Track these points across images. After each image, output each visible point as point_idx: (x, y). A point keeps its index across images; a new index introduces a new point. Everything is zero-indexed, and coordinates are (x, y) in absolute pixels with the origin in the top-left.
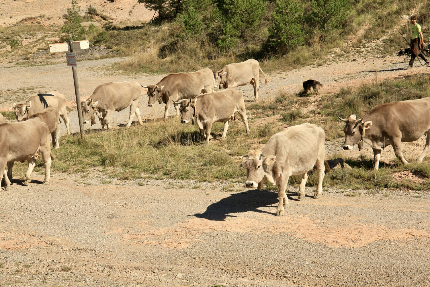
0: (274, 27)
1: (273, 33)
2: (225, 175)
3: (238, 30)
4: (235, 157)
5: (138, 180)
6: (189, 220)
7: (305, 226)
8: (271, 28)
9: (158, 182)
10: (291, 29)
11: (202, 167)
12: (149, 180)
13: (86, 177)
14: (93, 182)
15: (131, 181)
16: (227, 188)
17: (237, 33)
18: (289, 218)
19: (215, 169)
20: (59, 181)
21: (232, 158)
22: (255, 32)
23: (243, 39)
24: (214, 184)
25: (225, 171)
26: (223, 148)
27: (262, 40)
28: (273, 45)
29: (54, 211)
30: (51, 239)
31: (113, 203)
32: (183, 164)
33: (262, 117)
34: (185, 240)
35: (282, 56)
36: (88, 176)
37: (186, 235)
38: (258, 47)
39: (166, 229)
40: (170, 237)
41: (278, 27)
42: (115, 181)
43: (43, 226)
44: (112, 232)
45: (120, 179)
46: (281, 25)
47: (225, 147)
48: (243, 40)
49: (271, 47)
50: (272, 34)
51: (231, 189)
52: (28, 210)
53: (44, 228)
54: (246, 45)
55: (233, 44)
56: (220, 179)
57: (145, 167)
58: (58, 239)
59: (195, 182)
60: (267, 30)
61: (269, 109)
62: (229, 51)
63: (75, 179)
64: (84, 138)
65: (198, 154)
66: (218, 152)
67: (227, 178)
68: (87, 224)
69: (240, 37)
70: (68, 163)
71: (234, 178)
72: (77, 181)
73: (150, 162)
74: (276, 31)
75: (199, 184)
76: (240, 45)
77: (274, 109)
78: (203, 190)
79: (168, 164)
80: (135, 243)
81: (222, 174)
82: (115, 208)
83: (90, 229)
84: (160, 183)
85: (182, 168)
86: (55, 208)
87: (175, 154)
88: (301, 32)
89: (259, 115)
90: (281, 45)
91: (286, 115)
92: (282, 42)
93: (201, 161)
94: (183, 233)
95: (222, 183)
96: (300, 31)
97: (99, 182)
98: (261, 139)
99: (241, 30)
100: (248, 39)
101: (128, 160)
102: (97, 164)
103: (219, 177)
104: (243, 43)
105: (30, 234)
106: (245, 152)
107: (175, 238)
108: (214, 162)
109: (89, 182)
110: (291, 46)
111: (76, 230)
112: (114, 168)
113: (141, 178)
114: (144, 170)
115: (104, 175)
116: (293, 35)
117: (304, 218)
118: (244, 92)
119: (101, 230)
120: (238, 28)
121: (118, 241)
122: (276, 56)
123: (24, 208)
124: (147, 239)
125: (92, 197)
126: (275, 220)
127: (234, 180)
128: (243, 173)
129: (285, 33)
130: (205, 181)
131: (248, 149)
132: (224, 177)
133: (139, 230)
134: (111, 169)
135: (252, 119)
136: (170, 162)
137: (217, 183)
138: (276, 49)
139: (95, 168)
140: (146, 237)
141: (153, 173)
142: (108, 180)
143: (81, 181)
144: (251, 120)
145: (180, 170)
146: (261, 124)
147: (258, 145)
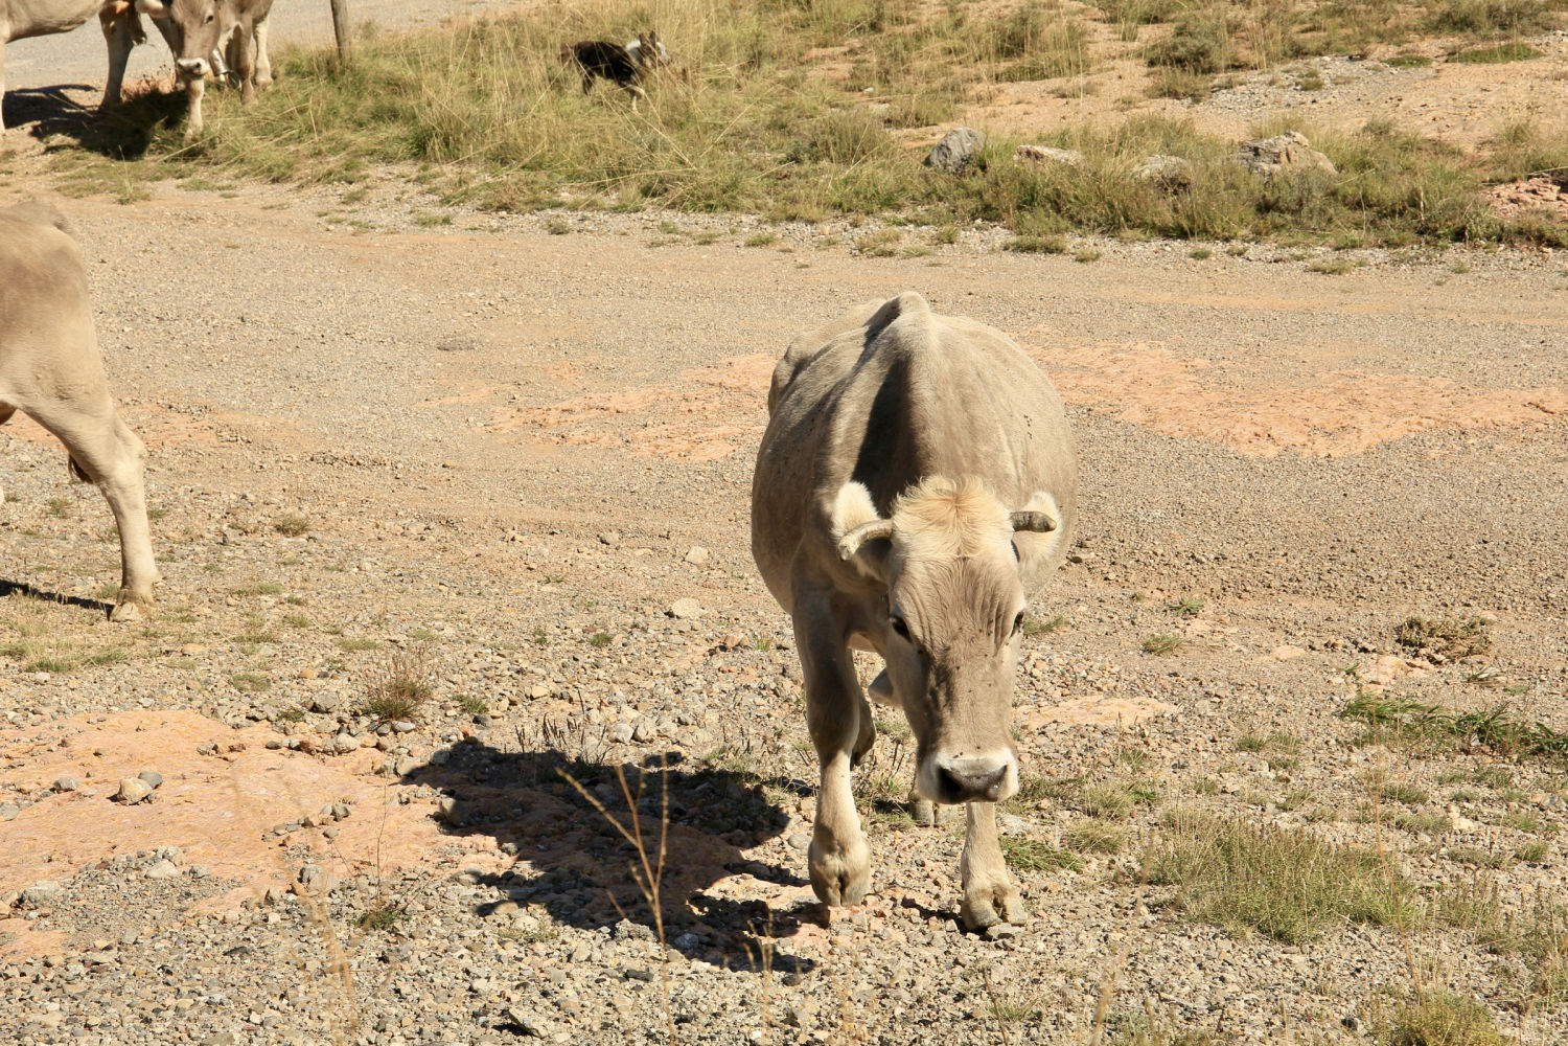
2: (865, 197)
4: (905, 131)
5: (550, 212)
6: (735, 360)
7: (1155, 382)
9: (620, 221)
11: (784, 169)
12: (590, 215)
13: (358, 199)
14: (385, 218)
15: (521, 218)
16: (873, 244)
18: (1100, 351)
19: (830, 175)
20: (261, 214)
21: (894, 133)
24: (827, 229)
25: (869, 183)
26: (864, 99)
29: (243, 320)
30: (235, 419)
31: (457, 296)
32: (711, 154)
34: (720, 430)
36: (366, 198)
37: (720, 411)
39: (650, 391)
40: (663, 418)
42: (465, 215)
43: (207, 374)
44: (454, 400)
45: (485, 208)
47: (870, 95)
51: (889, 246)
52: (150, 317)
53: (209, 382)
56: (849, 210)
57: (572, 166)
58: (260, 422)
59: (756, 224)
63: (320, 209)
64: (348, 57)
65: (769, 118)
66: (844, 113)
67: (875, 208)
68: (363, 371)
70: (292, 148)
71: (898, 208)
72: (326, 214)
73: (591, 148)
75: (770, 229)
78: (784, 251)
79: (658, 154)
80: (538, 439)
81: (857, 193)
82: (467, 314)
83: (376, 386)
84: (627, 224)
85: (709, 171)
86: (246, 310)
87: (683, 119)
93: (780, 146)
94: (709, 407)
95: (855, 225)
97: (408, 218)
98: (1004, 65)
101: (511, 140)
102: (397, 154)
103: (845, 206)
105: (161, 401)
106: (944, 111)
107: (684, 423)
108: (828, 149)
109: (369, 218)
111: (325, 392)
112: (458, 170)
113: (560, 205)
114: (570, 178)
115: (422, 194)
117: (1152, 353)
119: (414, 391)
121: (477, 430)
123: (135, 309)
124: (579, 425)
125: (383, 275)
126: (1045, 359)
127: (901, 216)
128: (935, 191)
130: (792, 219)
131: (956, 102)
132: (863, 202)
133: (552, 394)
134: (450, 171)
136: (666, 150)
137: (839, 225)
139: (390, 168)
140: (577, 417)
141: (605, 187)
142: (439, 212)
143: (341, 216)
145: (703, 179)
146: (1006, 7)
147: (992, 87)
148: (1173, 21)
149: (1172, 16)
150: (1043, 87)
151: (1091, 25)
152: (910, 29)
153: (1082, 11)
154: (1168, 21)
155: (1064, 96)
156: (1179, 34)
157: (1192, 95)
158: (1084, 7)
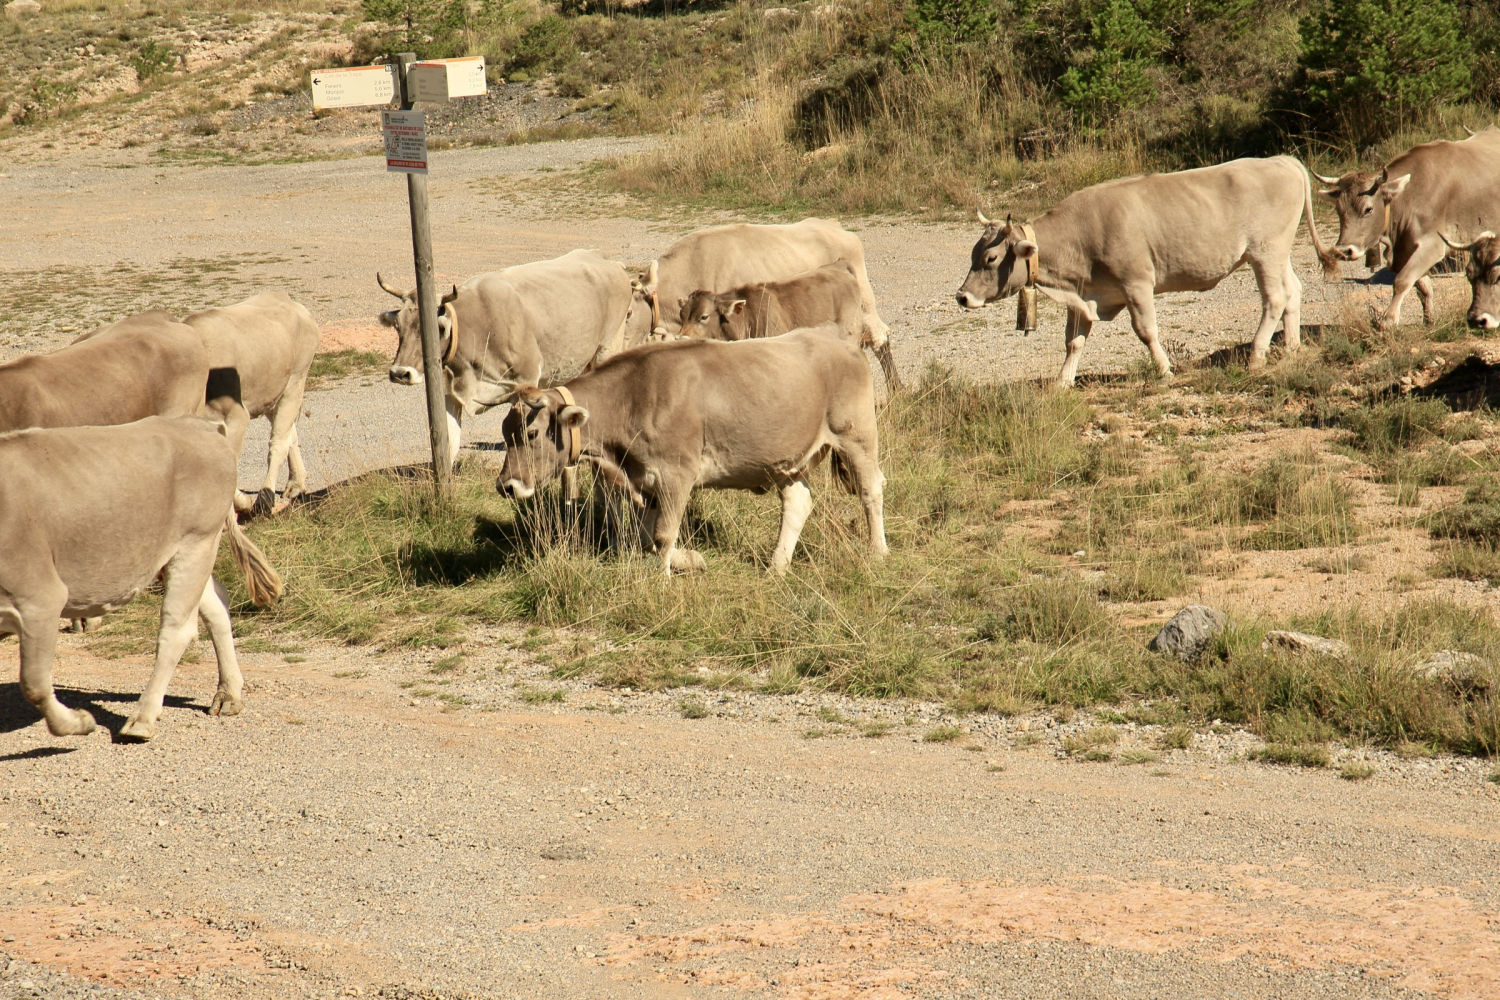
0: (1329, 14)
1: (1324, 43)
2: (1075, 687)
3: (1160, 27)
4: (1126, 606)
5: (683, 690)
6: (909, 885)
7: (1447, 940)
8: (1315, 21)
9: (770, 705)
10: (1410, 24)
11: (974, 647)
12: (733, 695)
13: (451, 668)
14: (481, 692)
15: (649, 696)
16: (1083, 745)
17: (1155, 41)
18: (1373, 896)
19: (1033, 656)
20: (331, 683)
21: (1112, 607)
22: (1236, 38)
23: (1182, 66)
24: (1026, 724)
25: (1080, 669)
26: (1073, 564)
27: (1271, 74)
28: (1322, 97)
29: (304, 814)
30: (288, 940)
31: (567, 791)
32: (884, 626)
33: (1256, 429)
34: (890, 974)
35: (1360, 151)
36: (461, 667)
37: (891, 951)
38: (1252, 107)
39: (803, 919)
40: (819, 956)
41: (1347, 16)
42: (579, 691)
43: (256, 881)
44: (560, 922)
45: (604, 684)
46: (1361, 8)
47: (1082, 560)
48: (1182, 73)
49: (1315, 109)
50: (1319, 48)
51: (1104, 749)
52: (190, 808)
53: (259, 892)
54: (1194, 95)
55: (1132, 90)
56: (1055, 702)
57: (713, 635)
58: (319, 944)
59: (938, 714)
60: (1298, 27)
61: (1290, 394)
62: (1113, 123)
63: (403, 678)
64: (446, 496)
65: (955, 584)
66: (1049, 581)
67: (1088, 700)
68: (449, 883)
69: (1167, 58)
70: (373, 603)
71: (1116, 701)
72: (411, 685)
73: (737, 613)
74: (1336, 34)
75: (955, 722)
76: (1165, 96)
77: (1313, 391)
78: (973, 749)
79: (820, 623)
80: (662, 976)
81: (1065, 681)
82: (578, 815)
83: (464, 903)
84: (779, 708)
85: (881, 647)
86: (309, 802)
87: (851, 582)
88: (1459, 39)
89: (1241, 419)
90: (1357, 96)
91: (1371, 422)
92: (1365, 84)
93: (969, 619)
94: (877, 943)
95: (1061, 720)
96: (1453, 39)
97: (511, 692)
98: (1250, 529)
99: (1173, 25)
100: (1203, 68)
101: (640, 602)
102: (500, 614)
103: (1050, 696)
104: (1182, 87)
105: (198, 915)
106: (1174, 583)
107: (845, 962)
108: (1029, 625)
109: (464, 691)
110: (1406, 104)
111: (402, 908)
112: (575, 636)
113: (697, 682)
114: (709, 649)
115: (529, 663)
116: (1416, 52)
117: (1443, 901)
118: (1176, 313)
119: (511, 910)
120: (1160, 15)
121: (586, 962)
122: (1332, 150)
123: (174, 797)
124: (714, 960)
125: (477, 762)
126: (1304, 902)
127: (1119, 712)
128: (1162, 682)
129: (1378, 42)
130: (983, 709)
131: (1189, 572)
132: (1072, 693)
133: (681, 919)
134: (564, 636)
135: (1211, 434)
136: (829, 619)
137: (1040, 719)
138: (1331, 115)
139: (491, 631)
140: (711, 949)
141: (752, 662)
142: (549, 686)
143: (430, 688)
144: (1203, 438)
145: (873, 656)
146: (1253, 458)
147: (1234, 557)
148: (1463, 483)
149: (1463, 478)
150: (1298, 558)
151: (1362, 484)
152: (1132, 480)
153: (1348, 467)
154: (1458, 483)
155: (1324, 570)
156: (1471, 501)
157: (1488, 577)
158: (1350, 462)
